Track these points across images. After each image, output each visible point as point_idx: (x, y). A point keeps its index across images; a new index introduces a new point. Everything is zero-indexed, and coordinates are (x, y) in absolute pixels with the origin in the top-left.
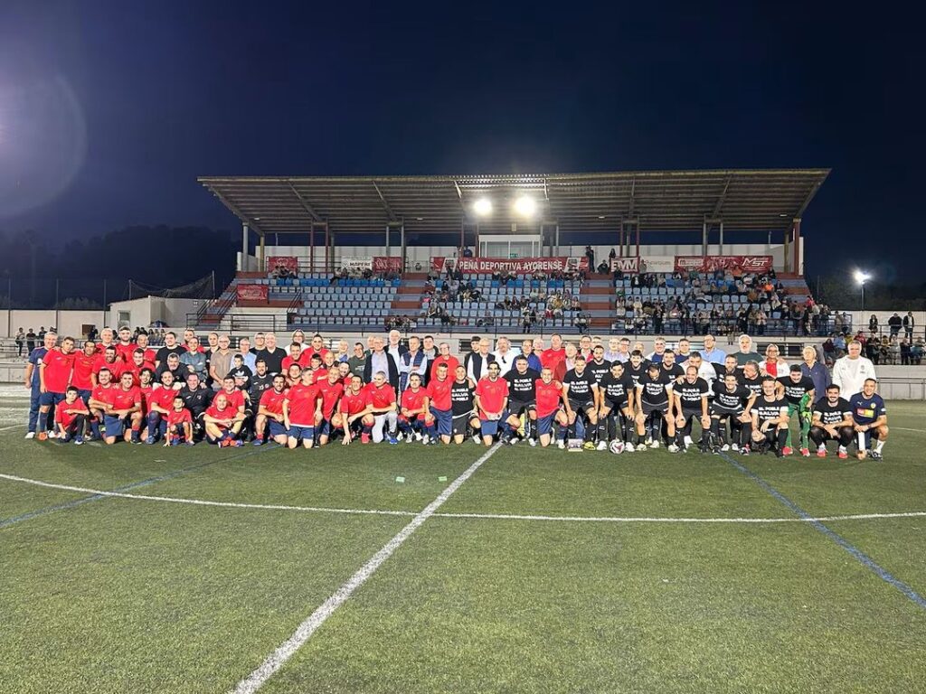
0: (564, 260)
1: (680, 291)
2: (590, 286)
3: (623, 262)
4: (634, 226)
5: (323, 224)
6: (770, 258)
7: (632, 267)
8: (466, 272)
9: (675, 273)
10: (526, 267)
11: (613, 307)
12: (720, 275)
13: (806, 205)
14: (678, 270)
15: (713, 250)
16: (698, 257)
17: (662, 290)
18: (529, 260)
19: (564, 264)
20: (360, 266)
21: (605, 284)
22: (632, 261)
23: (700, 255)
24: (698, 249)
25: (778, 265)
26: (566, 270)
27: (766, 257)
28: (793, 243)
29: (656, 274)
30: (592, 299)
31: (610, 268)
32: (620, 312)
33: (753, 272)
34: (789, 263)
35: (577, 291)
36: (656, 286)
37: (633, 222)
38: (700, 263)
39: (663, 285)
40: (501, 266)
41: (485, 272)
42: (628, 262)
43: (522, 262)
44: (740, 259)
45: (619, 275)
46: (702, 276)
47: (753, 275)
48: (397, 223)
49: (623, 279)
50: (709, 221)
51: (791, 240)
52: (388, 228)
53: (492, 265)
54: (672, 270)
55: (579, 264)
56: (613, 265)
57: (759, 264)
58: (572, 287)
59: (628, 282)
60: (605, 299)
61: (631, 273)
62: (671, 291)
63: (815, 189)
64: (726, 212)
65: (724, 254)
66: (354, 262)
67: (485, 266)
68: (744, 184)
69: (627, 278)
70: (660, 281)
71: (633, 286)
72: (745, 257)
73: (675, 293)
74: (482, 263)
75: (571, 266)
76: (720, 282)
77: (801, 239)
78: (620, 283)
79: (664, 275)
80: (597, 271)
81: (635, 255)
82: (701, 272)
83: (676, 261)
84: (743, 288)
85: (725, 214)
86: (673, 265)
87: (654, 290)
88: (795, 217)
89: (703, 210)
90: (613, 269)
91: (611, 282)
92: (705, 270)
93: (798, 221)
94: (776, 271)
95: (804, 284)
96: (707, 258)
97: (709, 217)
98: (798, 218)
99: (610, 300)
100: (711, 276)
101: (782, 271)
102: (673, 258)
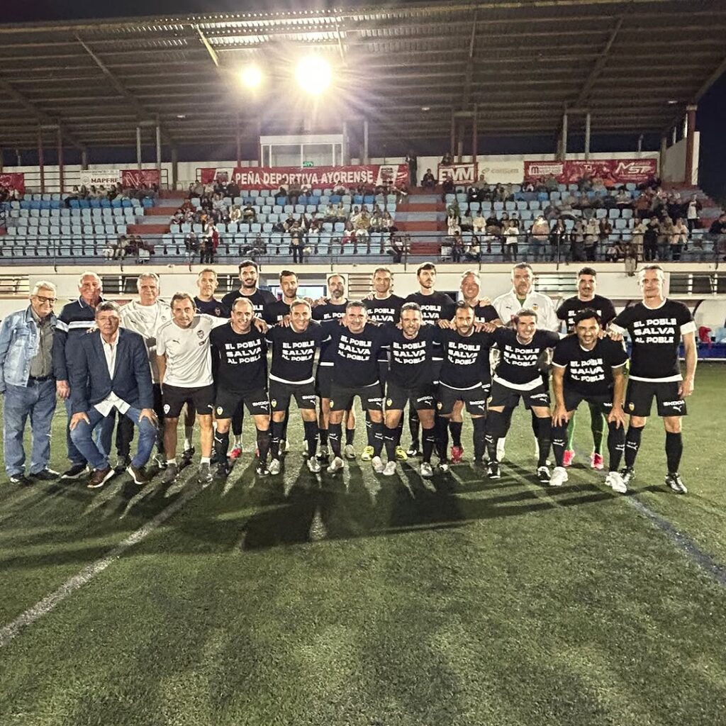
0: (375, 169)
2: (411, 202)
3: (455, 170)
4: (470, 121)
5: (55, 127)
6: (653, 161)
7: (467, 177)
8: (245, 187)
9: (524, 185)
10: (324, 180)
14: (528, 180)
17: (510, 205)
18: (328, 169)
19: (375, 176)
20: (105, 183)
21: (432, 199)
22: (466, 169)
26: (379, 182)
27: (649, 160)
28: (684, 142)
29: (500, 186)
30: (411, 217)
31: (437, 181)
35: (392, 207)
36: (501, 200)
37: (469, 114)
38: (558, 170)
39: (511, 198)
40: (291, 178)
41: (270, 188)
42: (461, 171)
43: (320, 171)
44: (613, 164)
45: (449, 187)
48: (151, 123)
49: (455, 193)
50: (571, 111)
52: (138, 131)
53: (279, 177)
54: (521, 181)
55: (395, 175)
56: (441, 175)
57: (638, 170)
58: (386, 203)
59: (462, 197)
60: (431, 217)
61: (465, 185)
66: (97, 177)
67: (269, 179)
69: (460, 192)
70: (506, 194)
71: (470, 200)
72: (620, 161)
74: (266, 175)
75: (384, 177)
77: (697, 135)
78: (450, 198)
79: (510, 185)
80: (419, 184)
81: (470, 160)
83: (526, 168)
86: (522, 174)
87: (498, 205)
88: (687, 103)
91: (439, 197)
92: (564, 179)
93: (690, 108)
96: (567, 164)
97: (571, 106)
98: (692, 104)
99: (438, 218)
102: (522, 165)
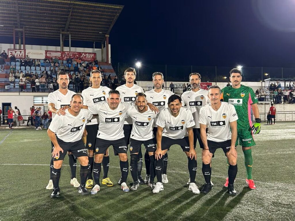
1: (48, 69)
3: (16, 52)
4: (22, 32)
6: (95, 54)
7: (21, 55)
9: (45, 60)
11: (7, 76)
12: (70, 61)
13: (111, 27)
14: (47, 58)
15: (66, 49)
16: (58, 51)
17: (38, 68)
22: (21, 52)
23: (60, 50)
24: (59, 48)
25: (99, 58)
27: (93, 53)
28: (105, 48)
29: (34, 59)
31: (8, 56)
32: (11, 79)
33: (87, 61)
34: (104, 59)
36: (34, 66)
37: (21, 30)
38: (59, 55)
39: (39, 65)
42: (18, 52)
44: (80, 54)
45: (13, 59)
46: (60, 61)
47: (86, 62)
49: (15, 62)
50: (63, 33)
51: (104, 46)
56: (9, 54)
57: (90, 57)
62: (43, 69)
63: (116, 18)
64: (72, 28)
65: (71, 51)
68: (80, 11)
69: (18, 61)
71: (21, 65)
72: (83, 53)
73: (45, 70)
76: (70, 65)
77: (109, 45)
81: (23, 49)
82: (60, 59)
83: (46, 53)
84: (81, 68)
85: (72, 30)
86: (44, 55)
87: (33, 68)
88: (106, 34)
89: (60, 26)
90: (10, 56)
91: (8, 63)
92: (61, 58)
93: (107, 36)
94: (98, 61)
95: (111, 67)
96: (63, 52)
97: (63, 31)
98: (107, 34)
99: (6, 73)
100: (65, 62)
101: (101, 61)
102: (44, 52)
